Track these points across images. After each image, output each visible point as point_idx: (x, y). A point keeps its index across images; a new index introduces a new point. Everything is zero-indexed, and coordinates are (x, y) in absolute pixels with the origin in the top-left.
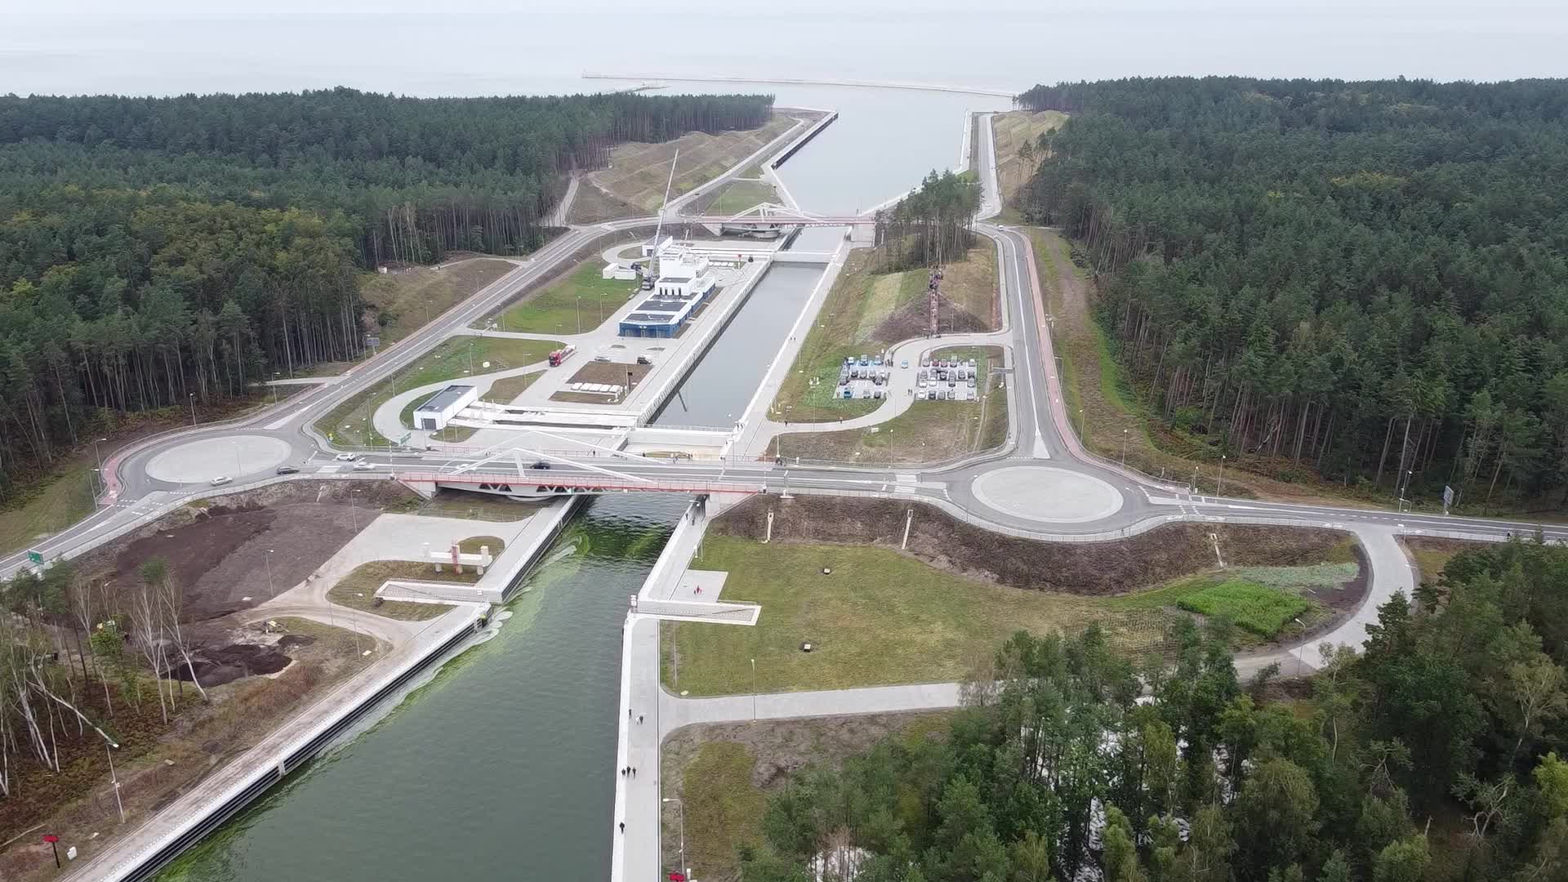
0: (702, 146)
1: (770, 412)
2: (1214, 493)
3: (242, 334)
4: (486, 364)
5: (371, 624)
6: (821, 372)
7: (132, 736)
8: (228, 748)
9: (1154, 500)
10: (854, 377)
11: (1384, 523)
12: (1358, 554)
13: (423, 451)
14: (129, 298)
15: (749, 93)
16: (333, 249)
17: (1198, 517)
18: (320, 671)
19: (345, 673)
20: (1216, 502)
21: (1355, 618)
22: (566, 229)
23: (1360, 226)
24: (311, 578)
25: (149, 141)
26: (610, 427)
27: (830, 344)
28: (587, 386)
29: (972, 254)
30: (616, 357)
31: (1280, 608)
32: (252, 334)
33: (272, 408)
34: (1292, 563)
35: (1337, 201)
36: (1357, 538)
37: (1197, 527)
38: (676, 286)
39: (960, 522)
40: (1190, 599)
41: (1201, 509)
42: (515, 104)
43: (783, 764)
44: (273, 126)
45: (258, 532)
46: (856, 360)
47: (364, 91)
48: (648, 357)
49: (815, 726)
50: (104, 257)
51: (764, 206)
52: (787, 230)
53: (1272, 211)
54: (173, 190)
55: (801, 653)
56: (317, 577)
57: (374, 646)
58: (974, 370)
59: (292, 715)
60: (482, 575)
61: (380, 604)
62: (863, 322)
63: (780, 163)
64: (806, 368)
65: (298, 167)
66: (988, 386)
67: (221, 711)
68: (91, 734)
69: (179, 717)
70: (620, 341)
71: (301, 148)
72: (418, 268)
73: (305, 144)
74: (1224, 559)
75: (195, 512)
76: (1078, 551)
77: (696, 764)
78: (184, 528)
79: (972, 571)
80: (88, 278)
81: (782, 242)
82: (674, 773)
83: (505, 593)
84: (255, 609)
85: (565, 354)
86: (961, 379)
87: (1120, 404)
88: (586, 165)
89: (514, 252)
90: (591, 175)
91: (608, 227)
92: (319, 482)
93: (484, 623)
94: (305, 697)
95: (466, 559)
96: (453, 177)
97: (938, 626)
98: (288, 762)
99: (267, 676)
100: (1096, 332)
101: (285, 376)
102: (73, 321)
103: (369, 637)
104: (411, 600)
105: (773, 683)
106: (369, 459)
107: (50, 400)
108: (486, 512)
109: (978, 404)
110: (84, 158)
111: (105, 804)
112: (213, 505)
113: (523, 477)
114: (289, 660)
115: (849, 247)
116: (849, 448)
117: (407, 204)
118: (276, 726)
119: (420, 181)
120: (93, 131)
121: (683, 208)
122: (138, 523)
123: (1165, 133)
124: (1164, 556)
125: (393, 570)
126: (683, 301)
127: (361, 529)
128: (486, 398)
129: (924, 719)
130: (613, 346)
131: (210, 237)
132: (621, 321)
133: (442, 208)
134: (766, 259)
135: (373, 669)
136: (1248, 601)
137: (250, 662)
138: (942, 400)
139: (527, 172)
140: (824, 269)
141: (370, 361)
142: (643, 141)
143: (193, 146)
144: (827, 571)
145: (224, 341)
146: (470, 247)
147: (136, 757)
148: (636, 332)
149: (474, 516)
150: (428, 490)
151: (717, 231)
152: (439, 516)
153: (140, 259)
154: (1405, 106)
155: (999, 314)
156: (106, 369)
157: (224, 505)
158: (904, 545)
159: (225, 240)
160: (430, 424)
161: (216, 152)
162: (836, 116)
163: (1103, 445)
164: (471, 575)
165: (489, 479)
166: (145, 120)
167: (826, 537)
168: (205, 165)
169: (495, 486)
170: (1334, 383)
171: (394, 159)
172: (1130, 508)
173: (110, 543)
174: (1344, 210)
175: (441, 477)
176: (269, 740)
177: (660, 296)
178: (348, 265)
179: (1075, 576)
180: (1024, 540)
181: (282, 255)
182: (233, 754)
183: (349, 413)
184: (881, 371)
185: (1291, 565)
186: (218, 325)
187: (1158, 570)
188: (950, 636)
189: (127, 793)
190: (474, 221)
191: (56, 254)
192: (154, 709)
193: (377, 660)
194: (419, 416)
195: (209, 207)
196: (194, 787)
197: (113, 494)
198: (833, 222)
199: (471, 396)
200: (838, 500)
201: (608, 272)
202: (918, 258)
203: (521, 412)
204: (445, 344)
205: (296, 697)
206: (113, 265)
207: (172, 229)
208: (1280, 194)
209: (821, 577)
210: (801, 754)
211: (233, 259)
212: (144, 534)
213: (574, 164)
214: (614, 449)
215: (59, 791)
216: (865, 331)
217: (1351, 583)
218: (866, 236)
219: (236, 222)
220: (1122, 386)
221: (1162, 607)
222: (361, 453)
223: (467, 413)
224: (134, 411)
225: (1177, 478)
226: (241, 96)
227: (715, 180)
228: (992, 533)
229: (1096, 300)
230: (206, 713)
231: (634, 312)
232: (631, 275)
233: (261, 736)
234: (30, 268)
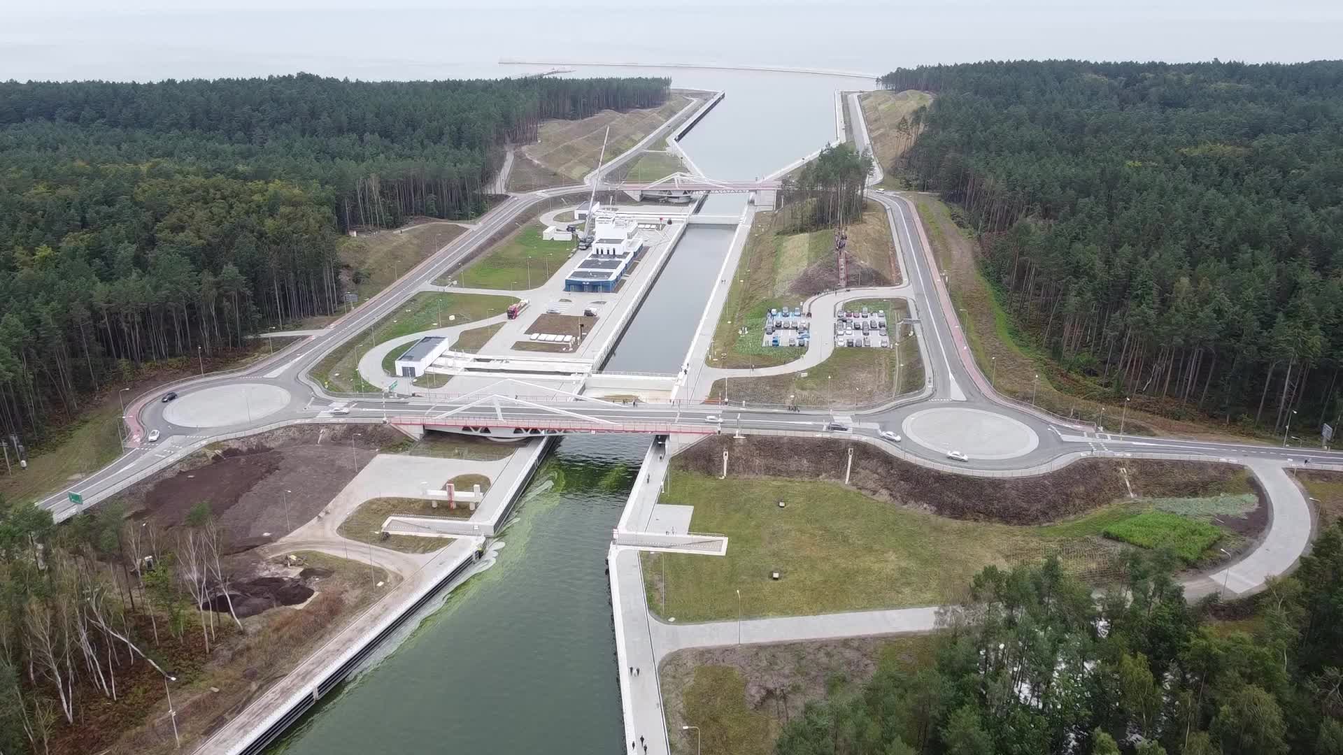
0: (613, 123)
1: (707, 358)
2: (1118, 432)
3: (239, 293)
4: (452, 318)
5: (380, 557)
6: (749, 322)
7: (179, 664)
8: (266, 675)
9: (1066, 438)
10: (779, 326)
11: (1272, 457)
12: (1254, 485)
13: (407, 397)
14: (139, 262)
15: (650, 76)
16: (314, 216)
17: (1108, 453)
18: (341, 601)
19: (364, 603)
20: (1122, 439)
21: (1263, 545)
22: (507, 197)
23: (1213, 191)
24: (322, 514)
25: (139, 121)
26: (569, 374)
27: (752, 298)
28: (543, 337)
29: (866, 216)
30: (564, 310)
31: (1196, 537)
32: (249, 293)
33: (268, 358)
34: (1195, 494)
35: (1188, 168)
36: (1251, 472)
37: (1108, 462)
38: (611, 247)
39: (898, 459)
40: (1113, 529)
41: (1109, 446)
42: (453, 87)
43: (771, 686)
44: (247, 108)
45: (269, 471)
46: (778, 311)
47: (323, 76)
48: (593, 310)
49: (794, 649)
50: (114, 225)
51: (677, 176)
52: (697, 195)
53: (1135, 179)
54: (166, 164)
55: (772, 581)
56: (327, 513)
57: (386, 577)
58: (883, 320)
59: (319, 644)
60: (474, 511)
61: (385, 539)
62: (779, 277)
63: (681, 136)
64: (733, 319)
65: (269, 144)
66: (898, 336)
67: (257, 641)
68: (141, 662)
69: (219, 646)
70: (566, 295)
71: (272, 126)
72: (382, 232)
73: (275, 123)
74: (1133, 491)
75: (211, 454)
76: (1007, 486)
77: (693, 687)
78: (203, 468)
79: (912, 503)
80: (103, 243)
81: (693, 207)
82: (673, 695)
83: (496, 527)
84: (275, 544)
85: (521, 308)
86: (873, 328)
87: (1016, 349)
88: (517, 141)
89: (463, 217)
90: (524, 148)
91: (542, 194)
92: (318, 426)
93: (480, 554)
94: (329, 626)
95: (460, 496)
96: (407, 152)
97: (892, 556)
98: (321, 688)
99: (294, 607)
100: (986, 287)
101: (278, 329)
102: (94, 283)
103: (380, 569)
104: (413, 534)
105: (752, 610)
106: (361, 405)
107: (75, 353)
108: (470, 452)
109: (892, 351)
110: (81, 135)
111: (161, 730)
112: (227, 448)
113: (501, 420)
114: (311, 593)
115: (753, 210)
116: (783, 391)
117: (373, 176)
118: (307, 654)
119: (378, 154)
120: (87, 113)
121: (607, 175)
122: (163, 464)
123: (1022, 110)
124: (1082, 489)
125: (394, 506)
126: (617, 259)
127: (360, 469)
128: (456, 347)
129: (894, 643)
130: (561, 300)
131: (205, 206)
132: (567, 278)
133: (401, 179)
134: (683, 222)
135: (388, 598)
136: (1165, 530)
137: (278, 594)
138: (859, 347)
139: (471, 147)
140: (735, 230)
141: (348, 315)
142: (564, 118)
143: (176, 124)
144: (782, 504)
145: (225, 300)
146: (425, 213)
147: (183, 684)
148: (580, 287)
149: (459, 456)
150: (416, 432)
151: (637, 198)
152: (428, 455)
153: (145, 227)
154: (1223, 85)
155: (898, 270)
156: (124, 326)
157: (235, 447)
158: (847, 480)
159: (218, 208)
160: (409, 372)
161: (197, 131)
162: (723, 96)
163: (1008, 386)
164: (464, 510)
165: (471, 423)
166: (133, 103)
167: (777, 473)
168: (189, 142)
169: (476, 428)
170: (1219, 332)
171: (354, 136)
172: (1047, 445)
173: (138, 484)
174: (1195, 177)
175: (430, 421)
176: (302, 667)
177: (597, 255)
178: (327, 231)
179: (1006, 509)
180: (957, 476)
181: (269, 222)
182: (272, 680)
183: (337, 363)
184: (802, 321)
185: (1194, 497)
186: (218, 285)
187: (1077, 502)
188: (903, 564)
189: (180, 719)
190: (429, 189)
191: (71, 222)
192: (196, 639)
193: (390, 590)
194: (399, 365)
195: (201, 179)
196: (239, 712)
197: (137, 438)
198: (737, 188)
199: (443, 347)
200: (785, 440)
201: (548, 234)
202: (819, 220)
203: (488, 360)
204: (413, 300)
205: (323, 626)
206: (123, 232)
207: (171, 200)
208: (1138, 164)
209: (777, 510)
210: (787, 677)
211: (226, 225)
212: (168, 475)
213: (508, 140)
214: (575, 394)
215: (119, 719)
216: (782, 287)
217: (1254, 513)
218: (768, 200)
219: (227, 193)
220: (1014, 333)
221: (1089, 536)
222: (354, 399)
223: (442, 361)
224: (146, 362)
225: (1080, 417)
226: (214, 81)
227: (629, 152)
228: (929, 470)
229: (981, 257)
230: (244, 641)
231: (577, 269)
232: (568, 237)
233: (294, 663)
234: (49, 235)
